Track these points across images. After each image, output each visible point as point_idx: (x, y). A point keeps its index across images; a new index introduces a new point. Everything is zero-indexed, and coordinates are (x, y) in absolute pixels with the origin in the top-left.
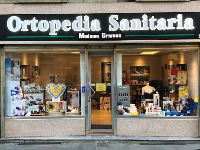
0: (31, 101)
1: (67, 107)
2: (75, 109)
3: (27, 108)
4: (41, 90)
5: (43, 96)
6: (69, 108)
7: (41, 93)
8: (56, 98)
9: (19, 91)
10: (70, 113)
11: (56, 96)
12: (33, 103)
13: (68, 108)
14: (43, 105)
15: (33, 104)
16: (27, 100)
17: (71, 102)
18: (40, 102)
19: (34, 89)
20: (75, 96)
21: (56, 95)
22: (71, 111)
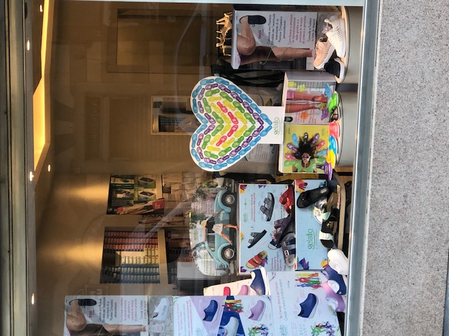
0: (272, 243)
1: (315, 71)
2: (329, 34)
3: (304, 265)
4: (220, 194)
5: (252, 188)
6: (319, 62)
7: (236, 195)
8: (266, 125)
9: (222, 302)
10: (345, 60)
11: (258, 125)
12: (285, 236)
13: (320, 66)
14: (297, 188)
15: (289, 237)
16: (269, 261)
17: (289, 53)
18: (278, 204)
19: (218, 229)
20: (260, 34)
21: (249, 125)
22: (334, 55)
